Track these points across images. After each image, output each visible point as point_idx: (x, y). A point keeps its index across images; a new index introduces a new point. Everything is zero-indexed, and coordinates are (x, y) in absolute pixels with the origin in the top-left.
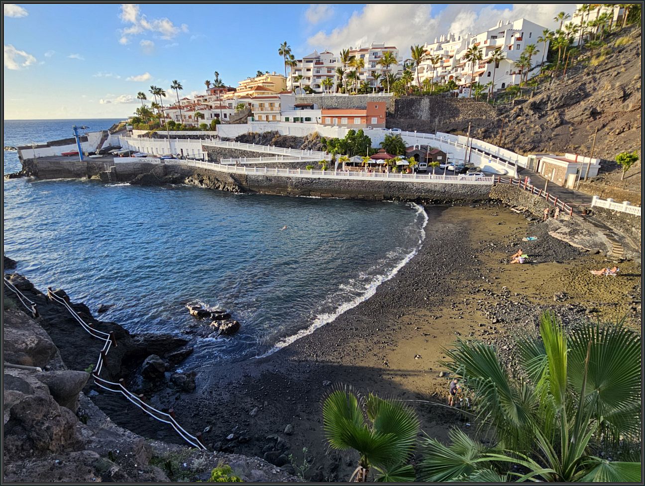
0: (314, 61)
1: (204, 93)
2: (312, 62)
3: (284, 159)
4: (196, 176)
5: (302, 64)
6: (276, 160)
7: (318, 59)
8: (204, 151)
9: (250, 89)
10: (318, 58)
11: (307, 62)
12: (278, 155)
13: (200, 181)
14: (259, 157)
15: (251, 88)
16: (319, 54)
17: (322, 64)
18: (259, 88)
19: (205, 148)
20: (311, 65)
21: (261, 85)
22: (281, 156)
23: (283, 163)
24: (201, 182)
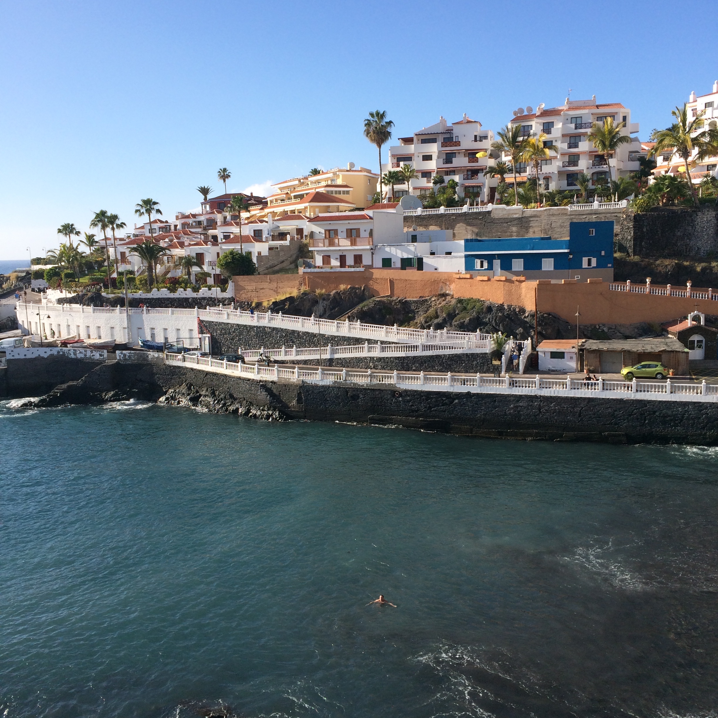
0: (440, 139)
1: (197, 209)
2: (434, 141)
3: (383, 349)
4: (183, 389)
5: (413, 146)
6: (364, 353)
7: (447, 136)
8: (201, 332)
9: (298, 200)
10: (449, 131)
11: (424, 141)
12: (369, 341)
13: (191, 400)
14: (325, 345)
15: (301, 197)
16: (449, 124)
17: (458, 144)
18: (318, 197)
19: (204, 326)
20: (434, 149)
21: (322, 190)
22: (376, 342)
23: (380, 359)
24: (195, 400)
